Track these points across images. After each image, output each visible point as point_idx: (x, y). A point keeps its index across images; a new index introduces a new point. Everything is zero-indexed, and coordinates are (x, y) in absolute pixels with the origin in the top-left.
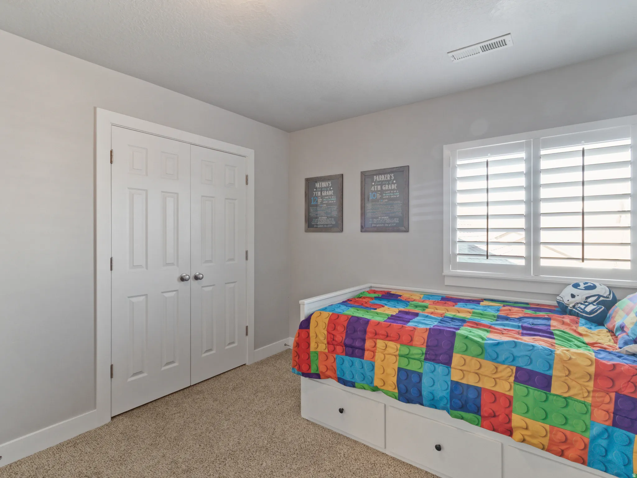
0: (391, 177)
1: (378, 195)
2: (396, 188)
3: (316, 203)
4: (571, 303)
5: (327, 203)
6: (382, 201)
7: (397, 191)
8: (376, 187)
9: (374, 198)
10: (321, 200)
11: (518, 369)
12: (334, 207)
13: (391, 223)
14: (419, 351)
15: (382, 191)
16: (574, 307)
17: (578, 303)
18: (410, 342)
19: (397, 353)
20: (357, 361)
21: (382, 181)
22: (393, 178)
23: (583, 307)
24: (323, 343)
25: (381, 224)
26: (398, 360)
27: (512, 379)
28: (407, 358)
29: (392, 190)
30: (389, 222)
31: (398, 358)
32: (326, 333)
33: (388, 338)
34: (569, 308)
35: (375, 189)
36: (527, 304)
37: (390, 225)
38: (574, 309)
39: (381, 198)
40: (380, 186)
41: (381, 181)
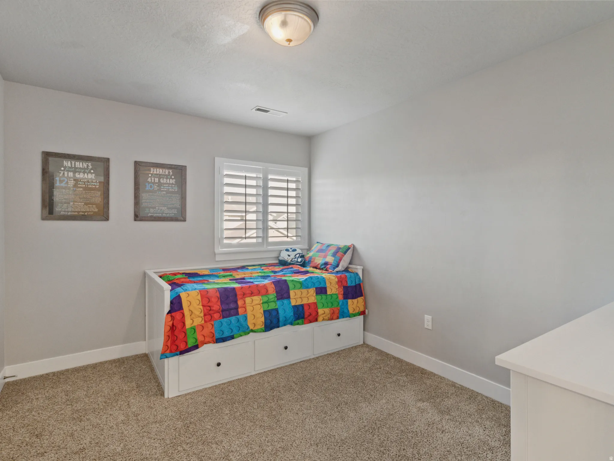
0: (169, 173)
1: (156, 186)
2: (174, 183)
3: (66, 185)
4: (289, 259)
5: (84, 187)
6: (160, 193)
7: (175, 186)
8: (153, 178)
9: (150, 189)
10: (75, 182)
11: (316, 288)
12: (97, 193)
13: (169, 213)
14: (272, 296)
15: (160, 184)
16: (291, 261)
17: (292, 259)
18: (267, 293)
19: (261, 302)
20: (233, 319)
21: (160, 175)
22: (171, 174)
23: (296, 260)
24: (199, 317)
25: (159, 213)
26: (262, 306)
27: (315, 294)
28: (267, 303)
29: (170, 184)
30: (167, 212)
31: (261, 305)
32: (201, 307)
33: (253, 295)
34: (289, 262)
35: (152, 181)
36: (269, 264)
37: (168, 215)
38: (291, 262)
39: (159, 190)
40: (157, 179)
41: (158, 174)
